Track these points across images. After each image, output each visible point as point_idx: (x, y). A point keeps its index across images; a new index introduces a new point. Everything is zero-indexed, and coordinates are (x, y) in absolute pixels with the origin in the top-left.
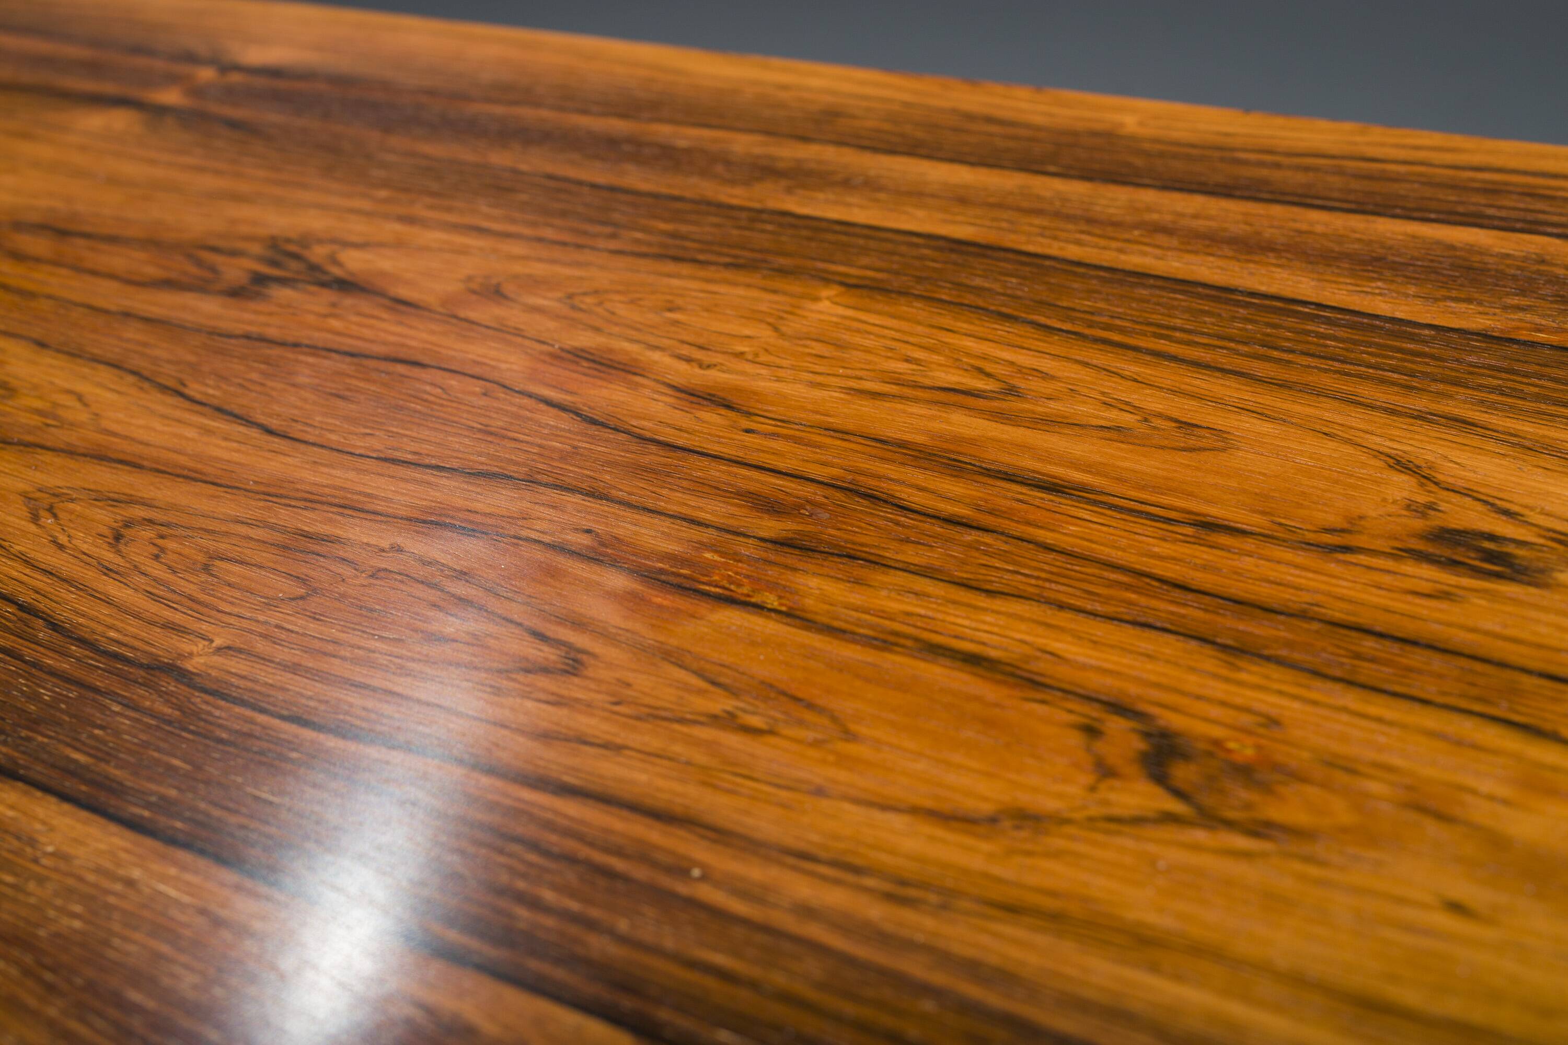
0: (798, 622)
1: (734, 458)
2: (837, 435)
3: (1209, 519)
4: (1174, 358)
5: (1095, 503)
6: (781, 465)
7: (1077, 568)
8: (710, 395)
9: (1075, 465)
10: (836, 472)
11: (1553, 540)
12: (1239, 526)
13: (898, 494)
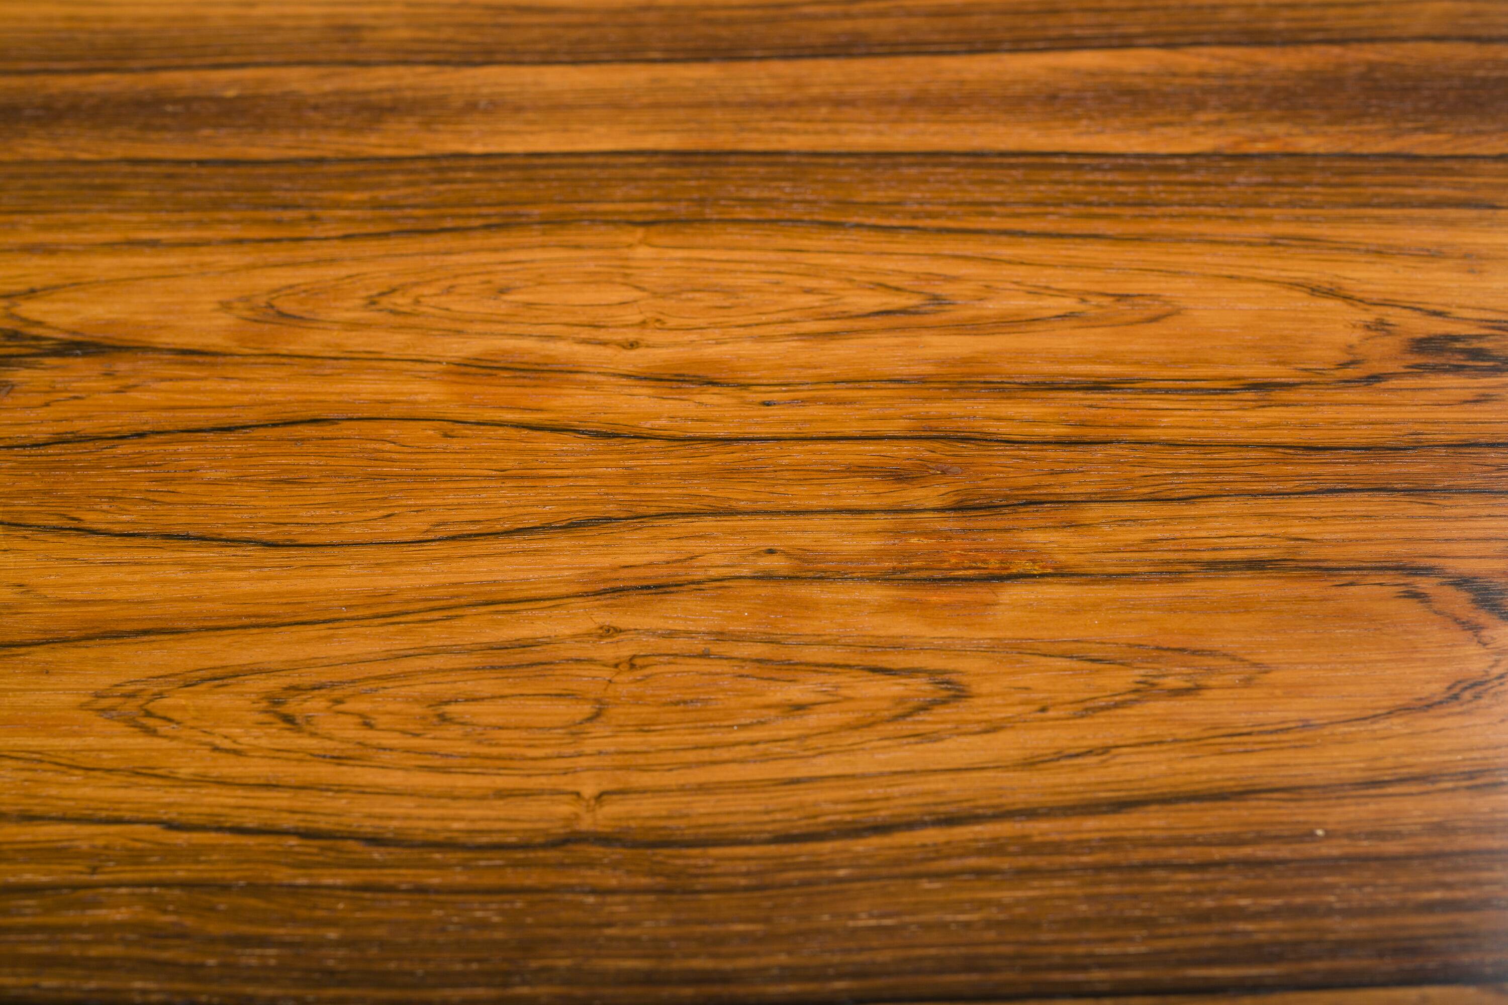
0: (1076, 579)
1: (794, 436)
2: (849, 385)
3: (1250, 381)
4: (1024, 234)
5: (1151, 391)
6: (848, 431)
7: (1216, 456)
8: (676, 375)
9: (1083, 359)
10: (903, 423)
11: (1493, 328)
12: (1278, 380)
13: (986, 430)
